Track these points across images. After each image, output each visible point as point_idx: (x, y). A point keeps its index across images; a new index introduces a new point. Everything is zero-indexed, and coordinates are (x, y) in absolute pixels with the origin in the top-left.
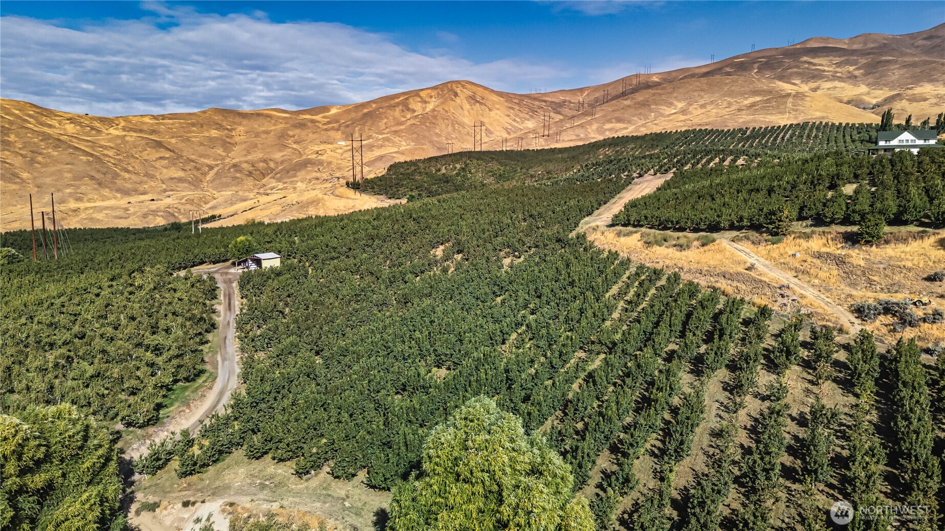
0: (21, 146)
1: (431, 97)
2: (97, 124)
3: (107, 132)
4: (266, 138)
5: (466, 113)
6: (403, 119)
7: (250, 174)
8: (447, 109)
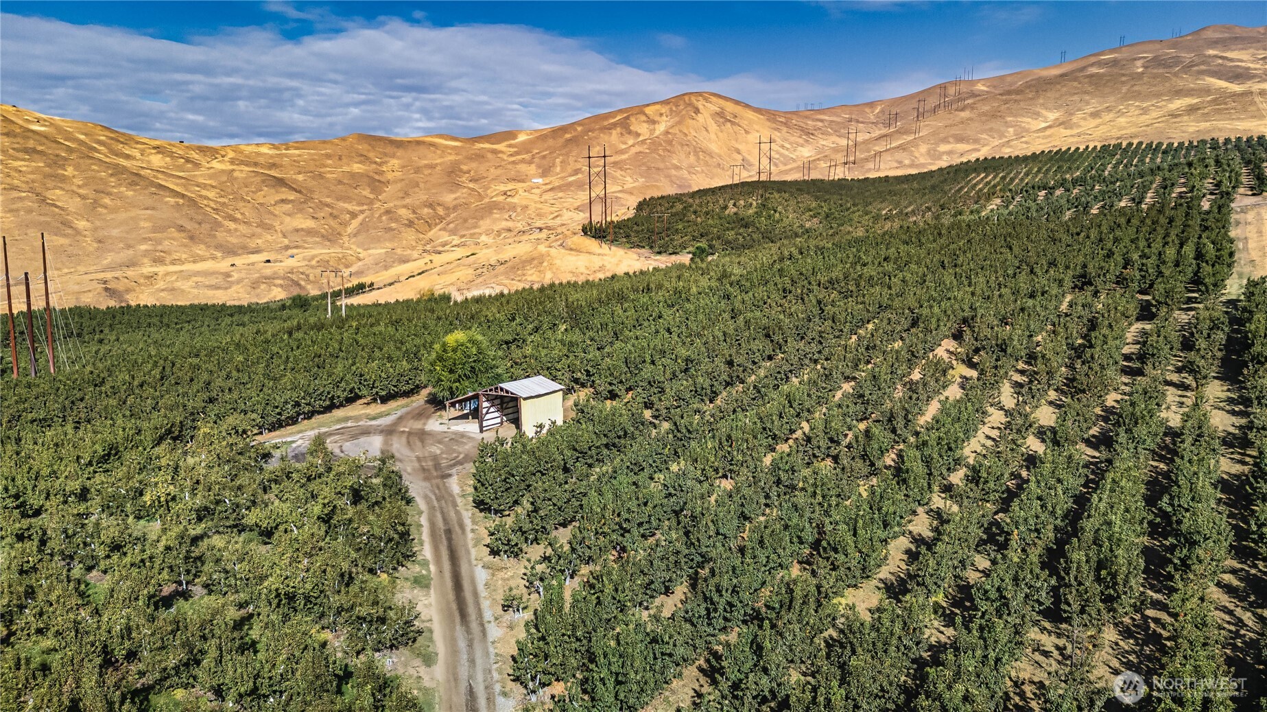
0: (81, 183)
1: (661, 115)
2: (194, 155)
3: (208, 166)
4: (430, 174)
5: (713, 136)
6: (624, 147)
7: (410, 224)
8: (685, 131)
